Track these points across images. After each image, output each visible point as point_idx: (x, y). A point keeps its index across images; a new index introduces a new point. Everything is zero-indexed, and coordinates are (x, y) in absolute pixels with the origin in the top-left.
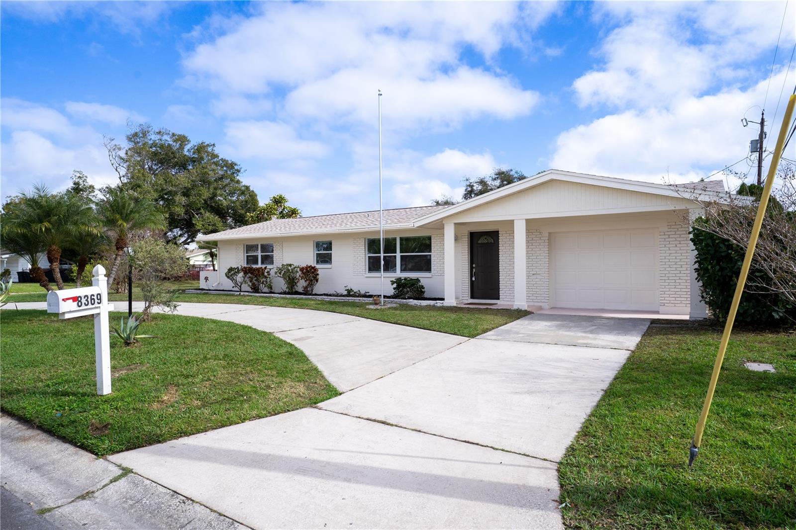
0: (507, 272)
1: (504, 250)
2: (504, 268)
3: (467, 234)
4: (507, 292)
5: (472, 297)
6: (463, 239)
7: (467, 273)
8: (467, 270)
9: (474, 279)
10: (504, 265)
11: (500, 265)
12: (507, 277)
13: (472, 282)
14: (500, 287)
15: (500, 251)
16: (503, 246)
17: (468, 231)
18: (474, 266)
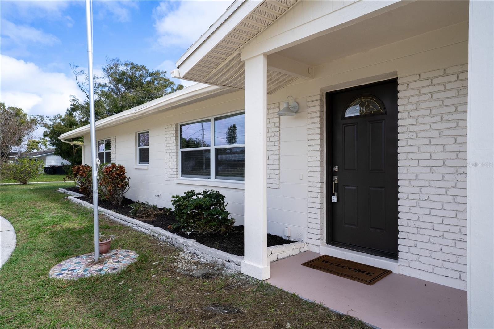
0: (421, 187)
1: (411, 129)
2: (413, 177)
3: (318, 97)
4: (420, 245)
5: (332, 240)
6: (310, 110)
7: (319, 185)
8: (319, 180)
9: (334, 199)
10: (411, 170)
11: (399, 170)
12: (423, 204)
13: (331, 208)
14: (400, 228)
15: (399, 130)
16: (409, 117)
17: (322, 90)
18: (336, 169)
